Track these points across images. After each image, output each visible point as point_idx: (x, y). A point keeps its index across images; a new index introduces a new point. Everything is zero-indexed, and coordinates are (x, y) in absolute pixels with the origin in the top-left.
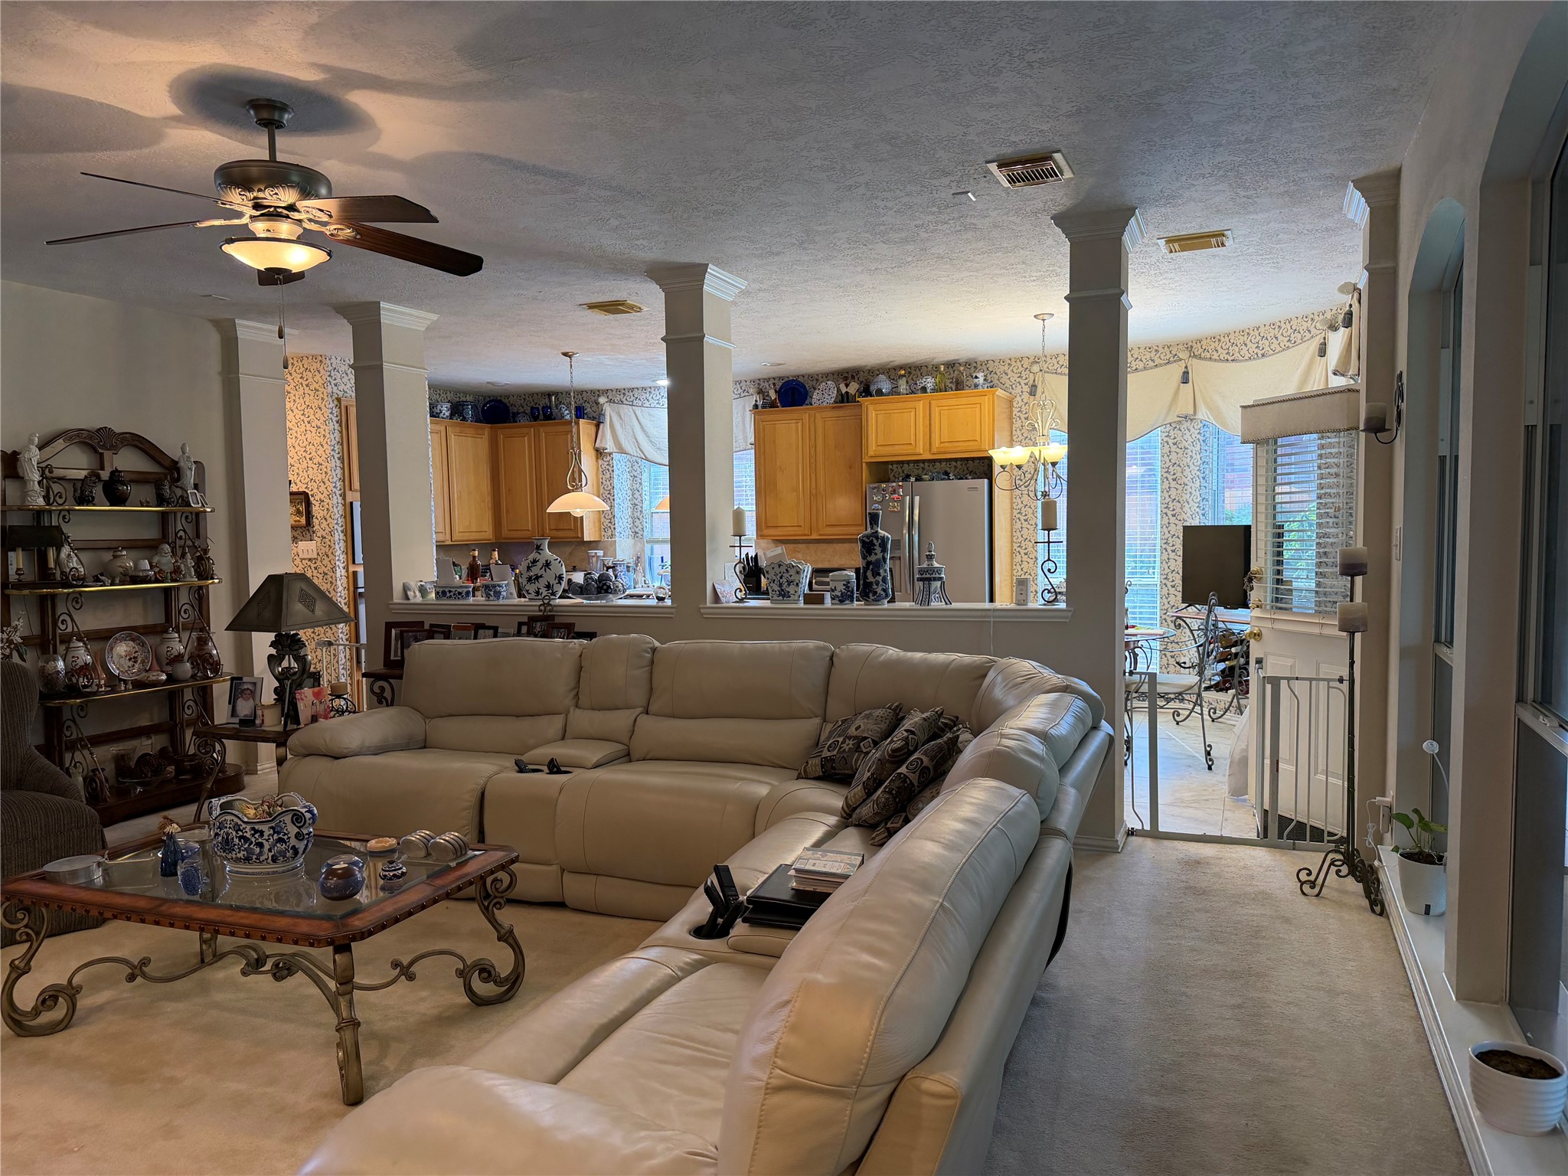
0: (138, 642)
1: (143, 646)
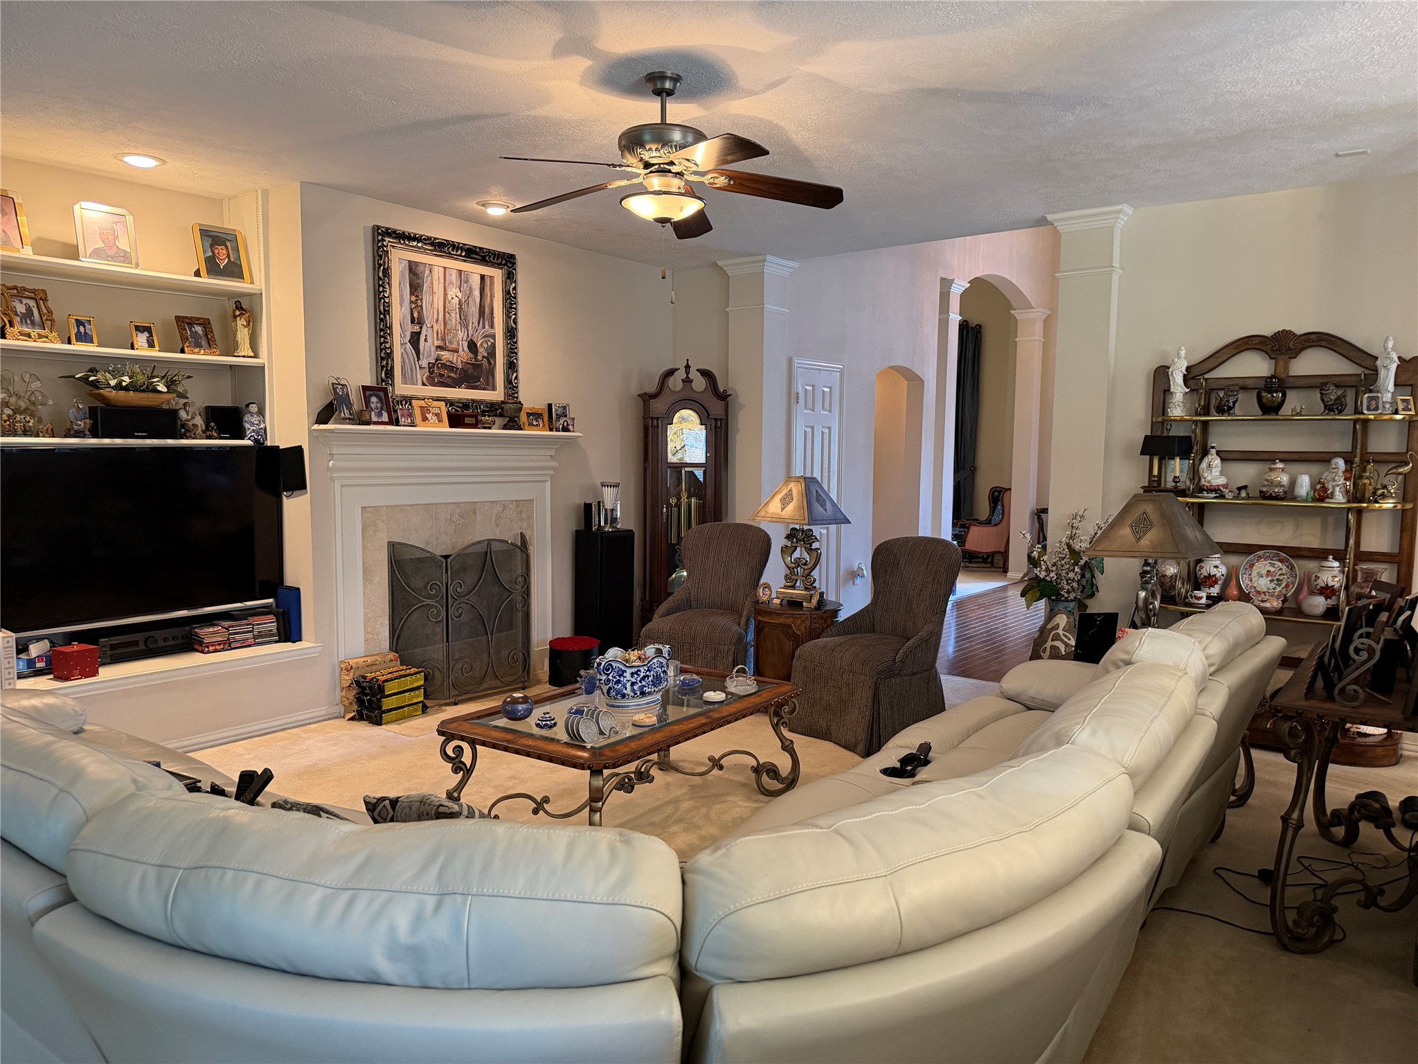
0: (1287, 564)
1: (1291, 569)
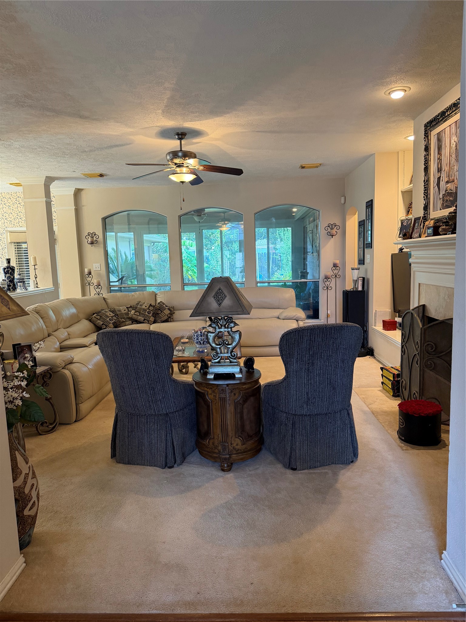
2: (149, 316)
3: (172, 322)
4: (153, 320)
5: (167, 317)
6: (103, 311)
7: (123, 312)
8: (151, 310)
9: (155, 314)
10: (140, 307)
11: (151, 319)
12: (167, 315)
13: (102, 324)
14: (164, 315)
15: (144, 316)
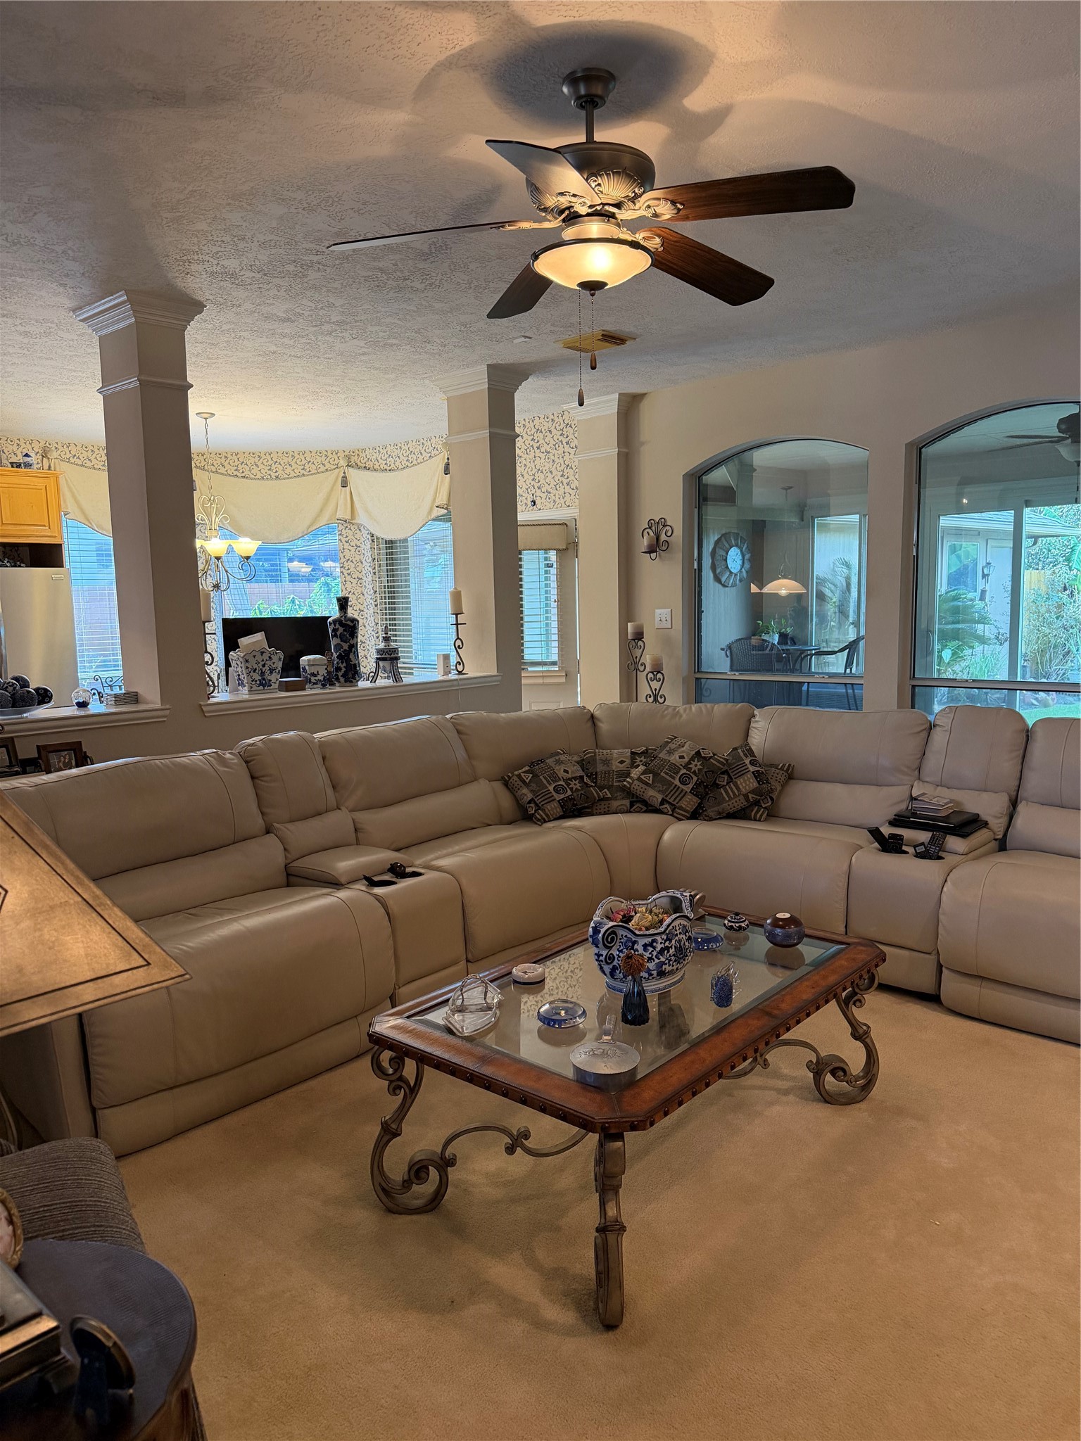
2: (683, 790)
3: (759, 820)
4: (691, 808)
5: (743, 800)
6: (550, 761)
7: (614, 768)
8: (694, 773)
9: (706, 787)
10: (667, 757)
11: (683, 804)
12: (746, 796)
13: (530, 802)
14: (734, 794)
15: (667, 790)
